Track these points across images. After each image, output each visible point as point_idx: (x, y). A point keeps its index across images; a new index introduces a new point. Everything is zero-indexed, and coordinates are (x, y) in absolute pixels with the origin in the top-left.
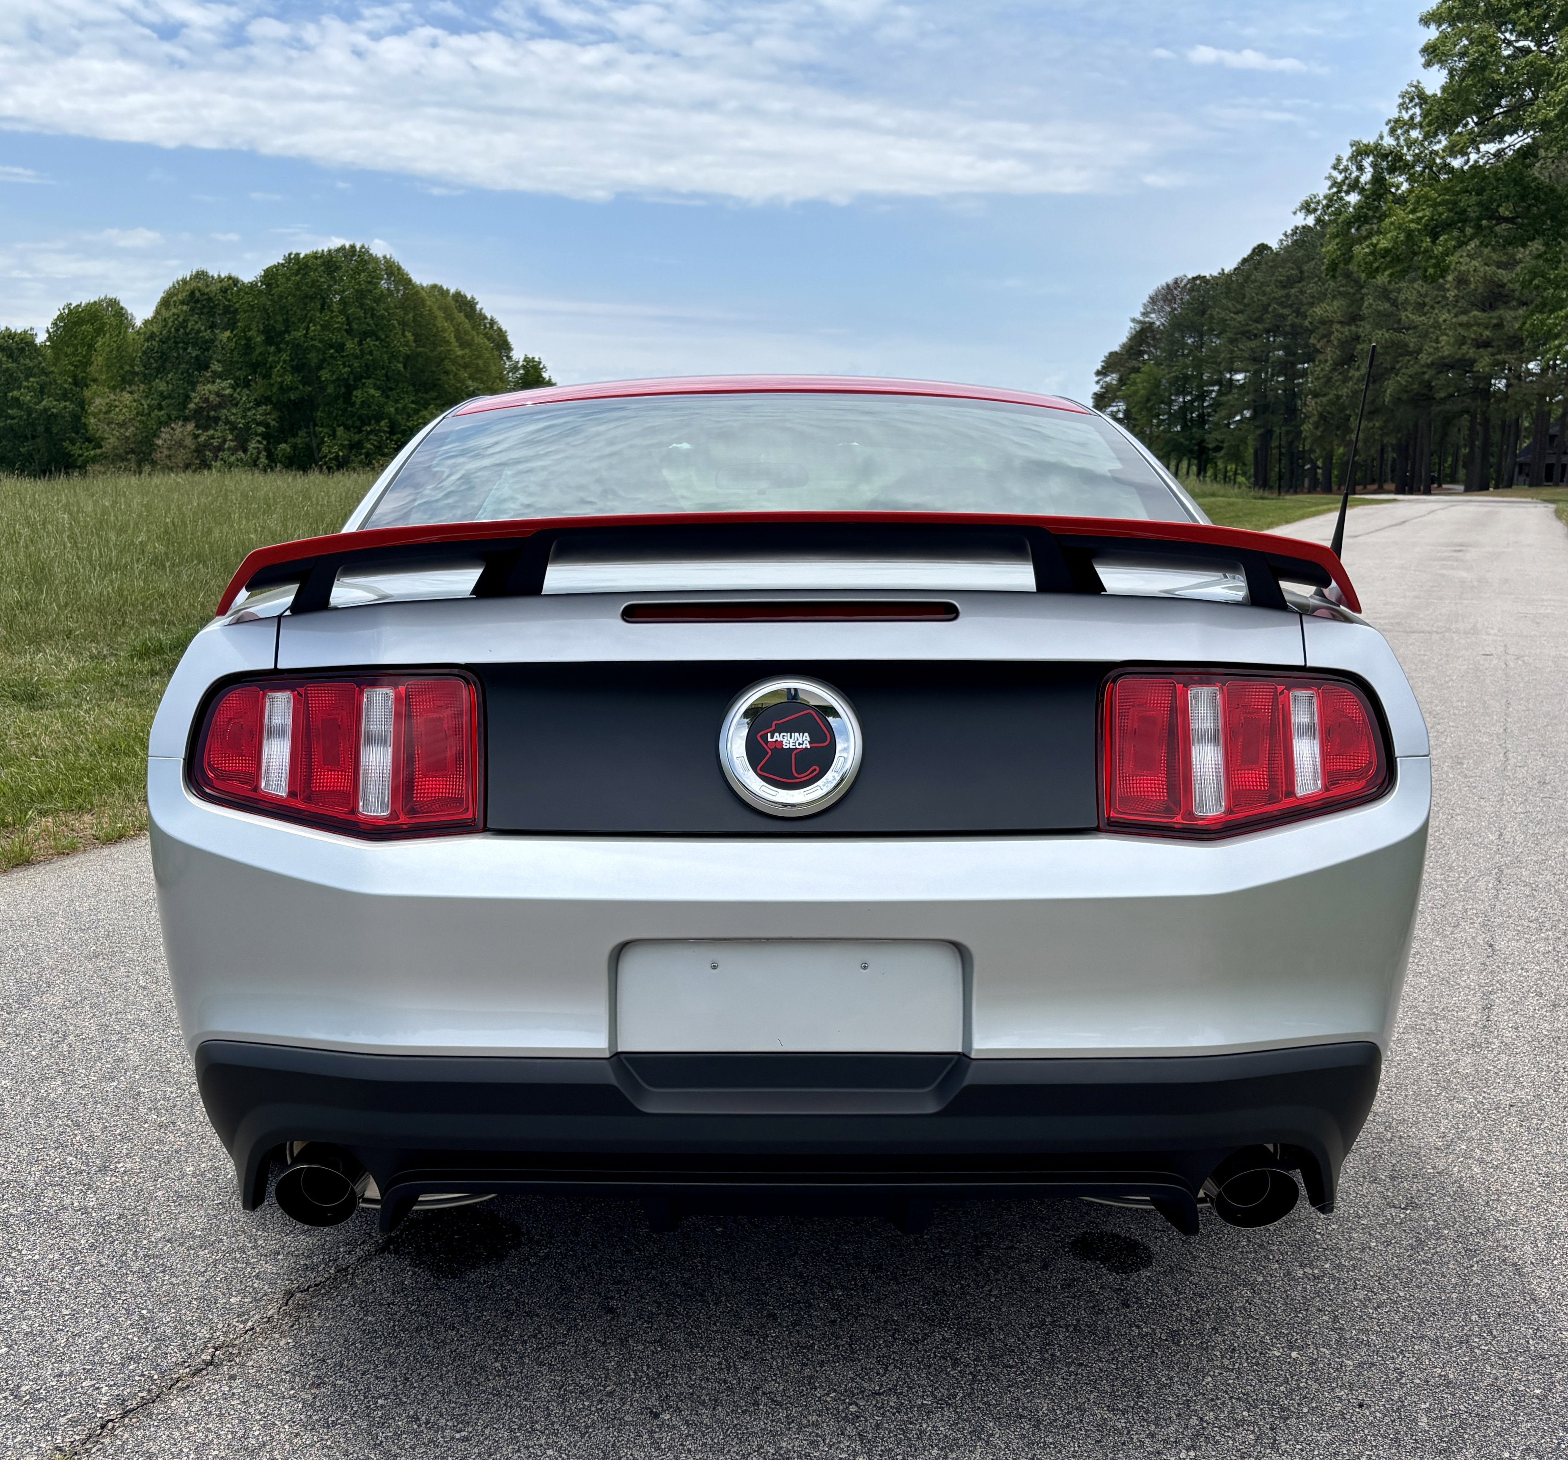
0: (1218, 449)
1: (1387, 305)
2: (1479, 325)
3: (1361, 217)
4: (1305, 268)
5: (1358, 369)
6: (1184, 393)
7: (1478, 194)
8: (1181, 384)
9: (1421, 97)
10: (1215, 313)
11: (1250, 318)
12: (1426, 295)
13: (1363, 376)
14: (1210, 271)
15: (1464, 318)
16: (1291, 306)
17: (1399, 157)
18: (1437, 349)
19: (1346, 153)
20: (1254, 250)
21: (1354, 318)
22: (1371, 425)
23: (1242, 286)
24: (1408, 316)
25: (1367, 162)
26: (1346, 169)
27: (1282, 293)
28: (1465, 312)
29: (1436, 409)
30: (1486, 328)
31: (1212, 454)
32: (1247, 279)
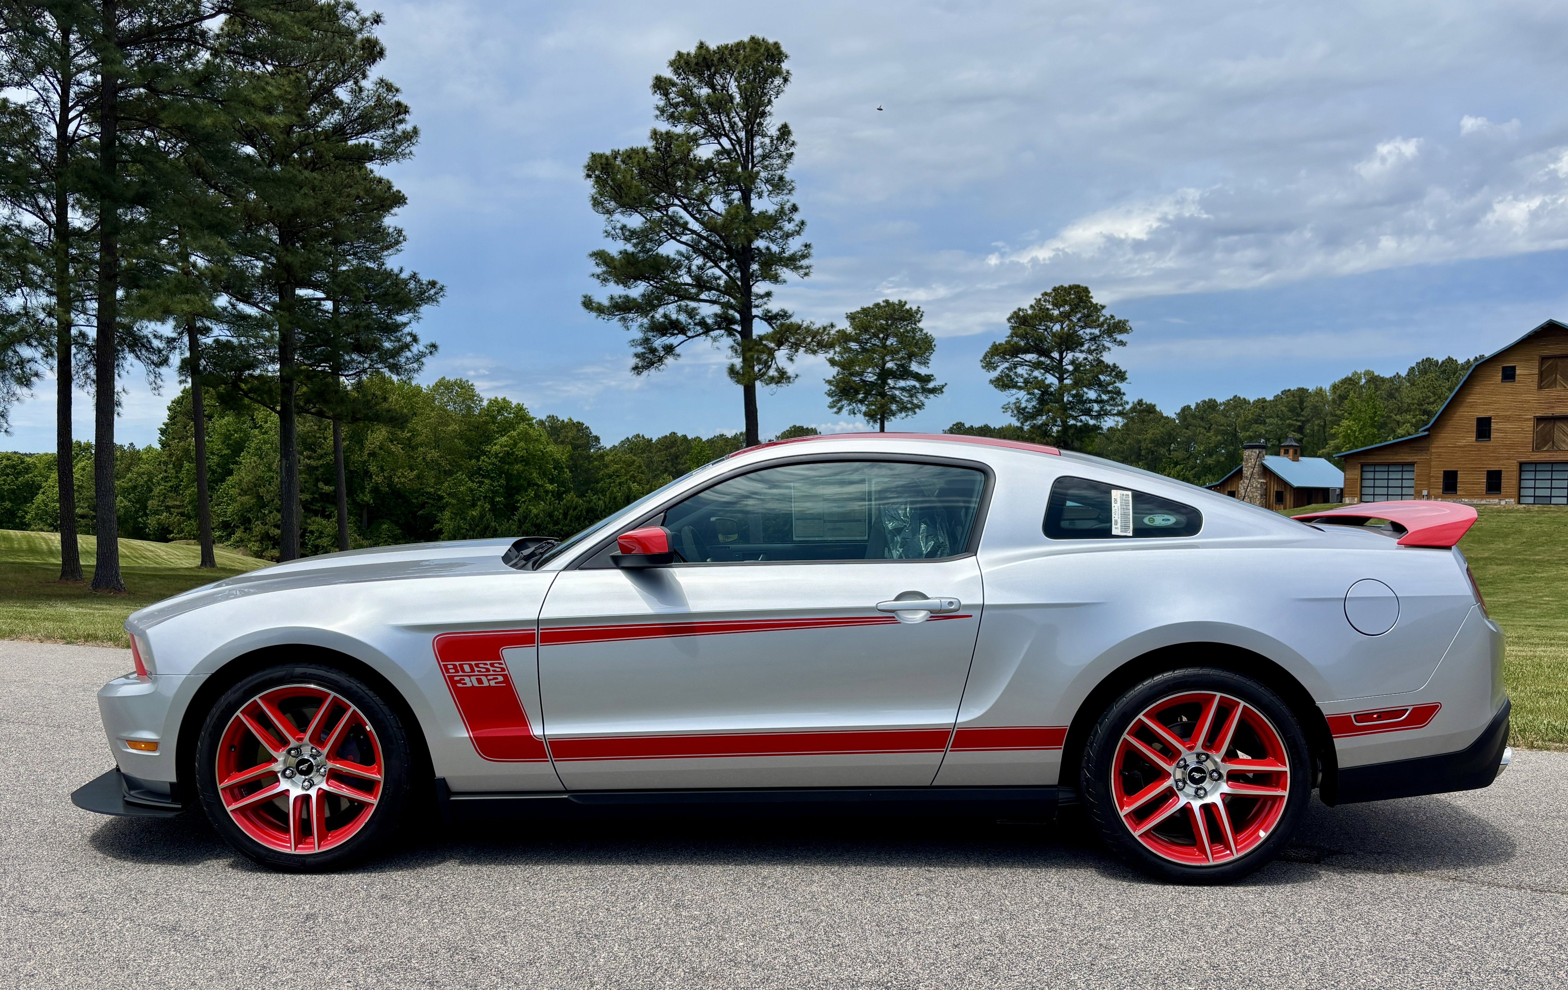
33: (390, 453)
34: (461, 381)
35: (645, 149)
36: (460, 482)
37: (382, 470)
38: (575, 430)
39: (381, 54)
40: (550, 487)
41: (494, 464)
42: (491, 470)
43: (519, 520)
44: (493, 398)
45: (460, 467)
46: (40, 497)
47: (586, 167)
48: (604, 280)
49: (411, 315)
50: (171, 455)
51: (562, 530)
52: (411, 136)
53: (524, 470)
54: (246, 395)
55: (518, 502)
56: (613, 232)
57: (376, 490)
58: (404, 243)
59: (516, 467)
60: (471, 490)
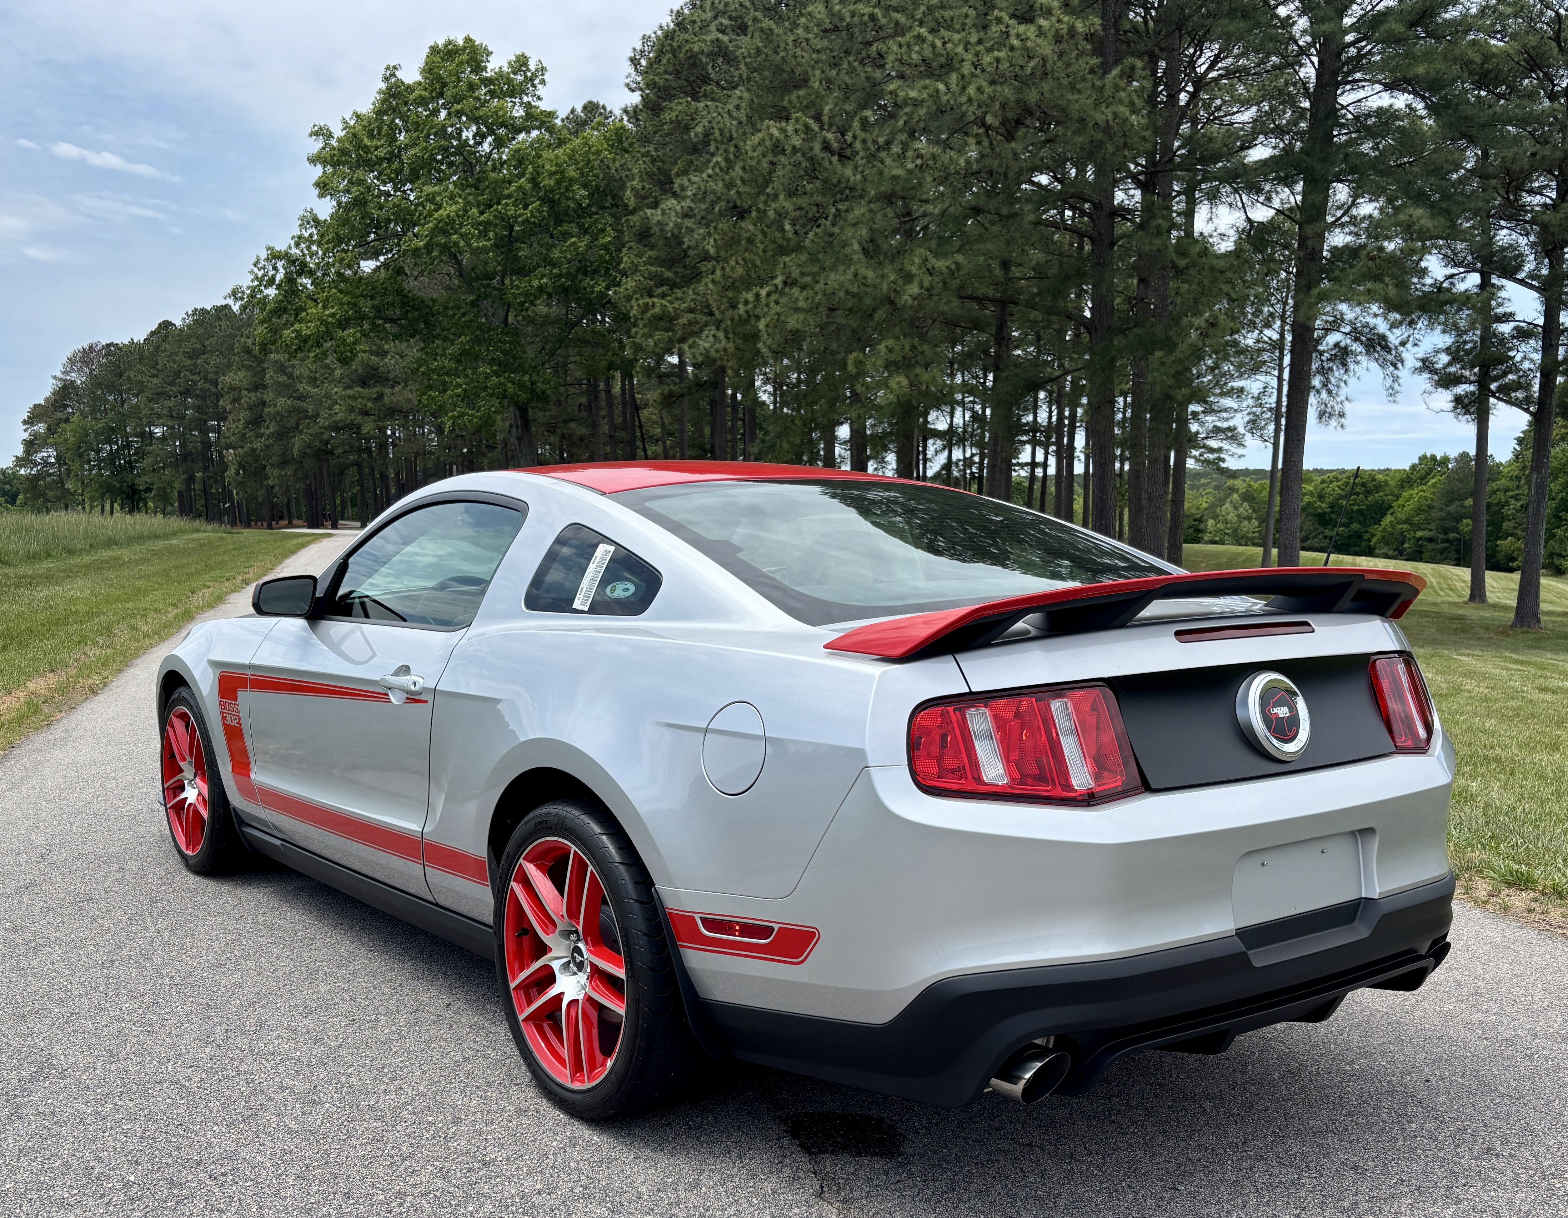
0: (148, 490)
1: (285, 378)
2: (363, 398)
3: (280, 309)
4: (207, 343)
5: (268, 428)
6: (110, 442)
7: (371, 299)
8: (108, 434)
9: (317, 222)
10: (132, 376)
11: (165, 382)
12: (316, 372)
13: (273, 434)
14: (123, 339)
15: (350, 392)
16: (199, 373)
17: (304, 264)
18: (331, 415)
19: (264, 255)
20: (160, 324)
21: (258, 386)
22: (283, 473)
23: (152, 355)
24: (303, 387)
25: (280, 264)
26: (264, 268)
27: (188, 362)
28: (350, 387)
29: (333, 462)
30: (369, 400)
31: (144, 495)
32: (157, 348)
46: (1388, 519)
50: (1524, 468)
54: (1493, 394)
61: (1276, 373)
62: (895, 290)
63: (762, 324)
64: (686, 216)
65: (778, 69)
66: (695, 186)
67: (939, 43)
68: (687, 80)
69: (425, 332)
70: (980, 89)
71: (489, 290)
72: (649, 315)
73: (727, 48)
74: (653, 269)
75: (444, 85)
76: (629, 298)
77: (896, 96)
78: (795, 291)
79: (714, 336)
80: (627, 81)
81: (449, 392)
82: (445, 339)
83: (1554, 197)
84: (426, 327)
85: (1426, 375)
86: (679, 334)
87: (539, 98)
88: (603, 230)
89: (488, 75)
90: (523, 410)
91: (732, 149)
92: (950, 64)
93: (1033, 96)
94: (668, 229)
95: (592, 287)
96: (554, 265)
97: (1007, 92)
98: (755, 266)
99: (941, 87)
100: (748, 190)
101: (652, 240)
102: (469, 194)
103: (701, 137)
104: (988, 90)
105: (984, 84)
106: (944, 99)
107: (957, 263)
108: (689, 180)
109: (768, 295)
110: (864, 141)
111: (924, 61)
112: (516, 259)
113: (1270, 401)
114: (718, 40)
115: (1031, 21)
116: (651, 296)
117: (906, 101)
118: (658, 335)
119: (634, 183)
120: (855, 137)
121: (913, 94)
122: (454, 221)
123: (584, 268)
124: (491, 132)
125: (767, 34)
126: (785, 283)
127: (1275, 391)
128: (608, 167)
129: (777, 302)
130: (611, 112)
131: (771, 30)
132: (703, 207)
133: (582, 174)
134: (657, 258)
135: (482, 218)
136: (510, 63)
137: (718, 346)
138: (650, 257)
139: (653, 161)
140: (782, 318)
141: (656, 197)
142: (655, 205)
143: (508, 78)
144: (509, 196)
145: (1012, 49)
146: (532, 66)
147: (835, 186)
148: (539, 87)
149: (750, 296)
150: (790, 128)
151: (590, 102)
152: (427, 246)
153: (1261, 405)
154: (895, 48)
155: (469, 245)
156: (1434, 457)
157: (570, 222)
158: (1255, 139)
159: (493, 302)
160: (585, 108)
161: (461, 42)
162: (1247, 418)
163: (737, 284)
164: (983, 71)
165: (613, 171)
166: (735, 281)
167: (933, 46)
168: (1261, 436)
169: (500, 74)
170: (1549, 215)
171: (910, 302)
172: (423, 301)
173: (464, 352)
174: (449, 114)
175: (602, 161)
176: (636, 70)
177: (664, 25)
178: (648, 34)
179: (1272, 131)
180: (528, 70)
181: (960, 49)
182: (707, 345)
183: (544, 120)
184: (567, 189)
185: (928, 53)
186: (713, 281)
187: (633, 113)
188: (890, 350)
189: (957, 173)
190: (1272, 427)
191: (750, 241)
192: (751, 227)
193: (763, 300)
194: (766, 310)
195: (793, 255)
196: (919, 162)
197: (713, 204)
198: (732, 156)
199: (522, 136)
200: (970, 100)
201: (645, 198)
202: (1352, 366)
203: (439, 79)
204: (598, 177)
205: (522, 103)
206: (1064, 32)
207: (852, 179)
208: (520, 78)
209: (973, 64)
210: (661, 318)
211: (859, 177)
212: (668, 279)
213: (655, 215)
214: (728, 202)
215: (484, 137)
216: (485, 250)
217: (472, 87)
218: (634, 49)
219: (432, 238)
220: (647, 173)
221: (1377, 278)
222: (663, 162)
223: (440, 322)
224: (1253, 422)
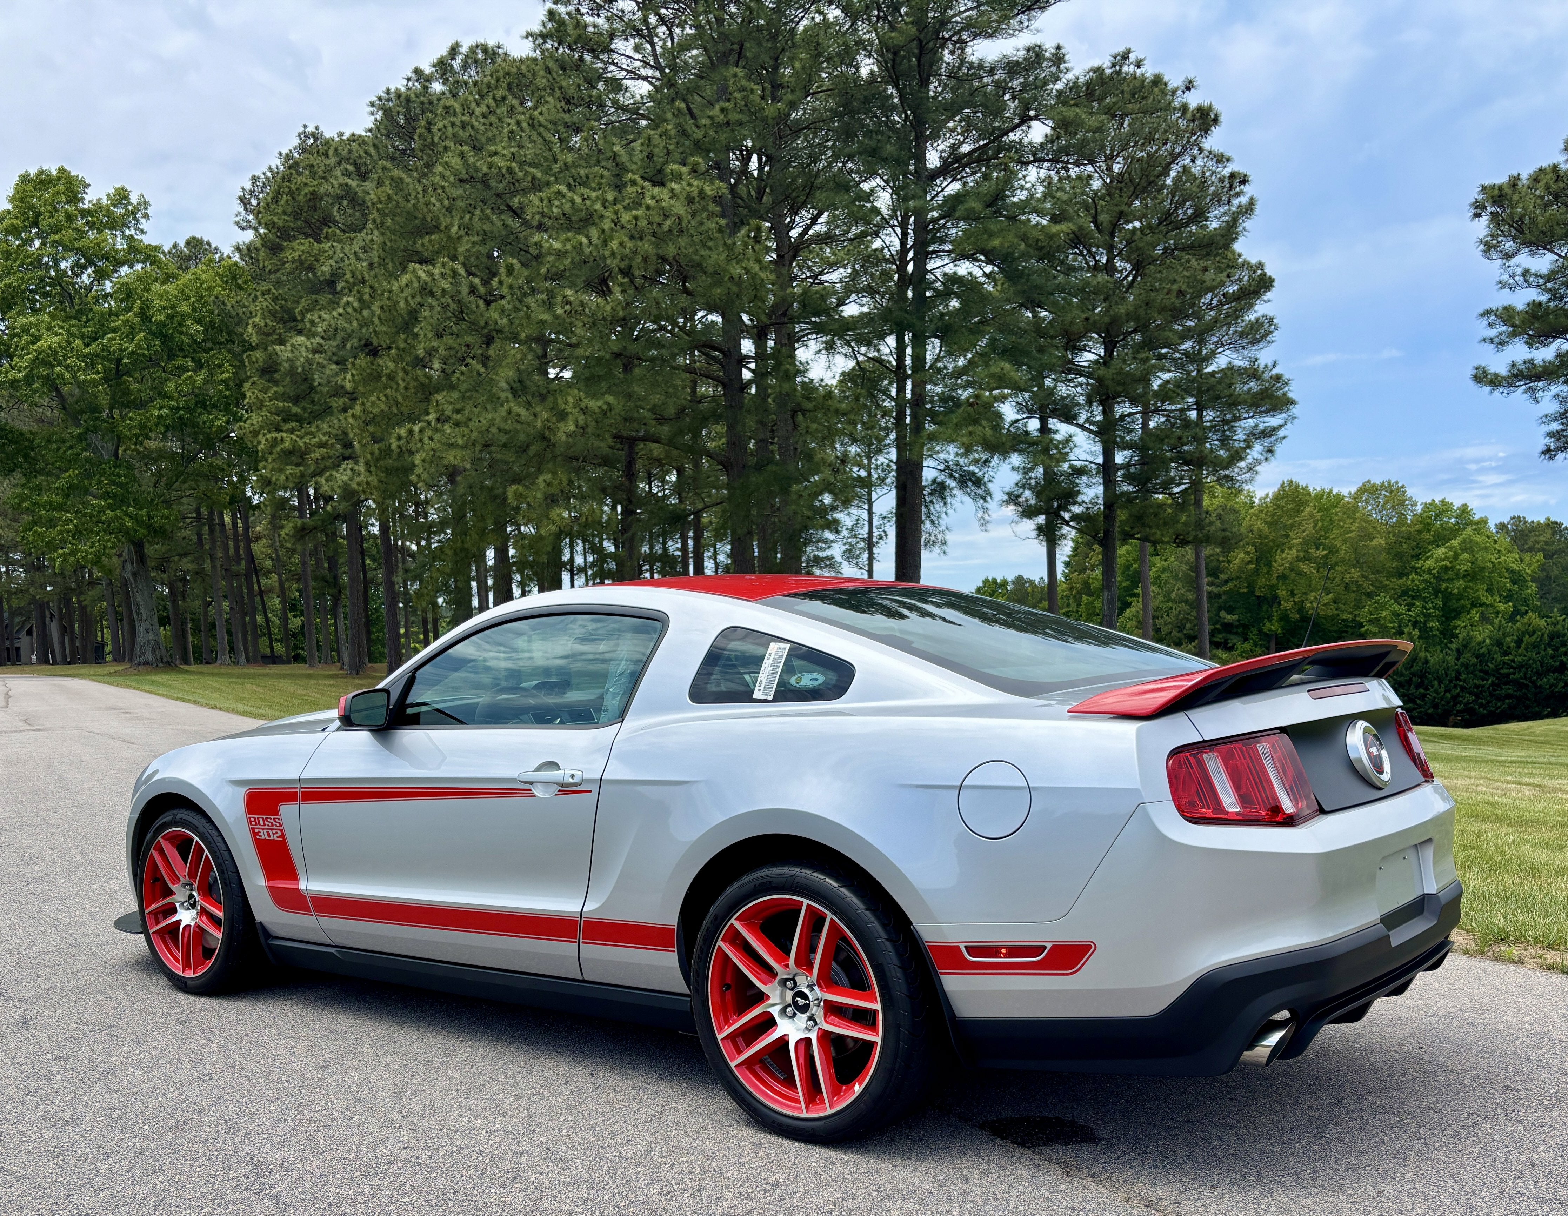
33: (1300, 574)
34: (1389, 482)
35: (1555, 167)
36: (1383, 606)
37: (1293, 594)
38: (1550, 531)
39: (1216, 121)
40: (1502, 607)
41: (1425, 581)
42: (1424, 589)
43: (1458, 650)
44: (1429, 501)
45: (1385, 588)
47: (1473, 204)
48: (1500, 344)
49: (1284, 415)
50: (1071, 589)
51: (1513, 661)
52: (1249, 209)
53: (1466, 587)
54: (1067, 523)
55: (1456, 627)
56: (1511, 281)
57: (1284, 618)
58: (1276, 333)
59: (1458, 584)
60: (1397, 615)
61: (866, 507)
62: (549, 428)
63: (417, 459)
64: (315, 351)
65: (410, 216)
66: (326, 323)
67: (578, 200)
68: (306, 222)
69: (26, 466)
70: (621, 244)
71: (98, 423)
72: (278, 449)
73: (356, 193)
74: (281, 404)
75: (38, 214)
76: (256, 434)
77: (541, 246)
78: (447, 428)
79: (352, 469)
80: (237, 219)
81: (58, 528)
82: (49, 474)
83: (1102, 354)
84: (26, 461)
85: (1012, 507)
86: (312, 468)
87: (143, 232)
88: (220, 366)
89: (86, 207)
90: (138, 546)
91: (367, 290)
92: (588, 220)
93: (671, 250)
94: (298, 363)
95: (212, 421)
96: (171, 398)
97: (647, 246)
98: (397, 403)
99: (584, 240)
100: (384, 329)
101: (276, 376)
102: (73, 326)
103: (328, 277)
104: (630, 244)
105: (626, 239)
106: (587, 251)
107: (609, 404)
108: (320, 317)
109: (421, 431)
110: (511, 287)
111: (564, 215)
112: (127, 392)
113: (862, 532)
114: (347, 185)
115: (662, 184)
116: (278, 430)
117: (551, 251)
118: (289, 470)
119: (257, 320)
120: (501, 283)
121: (557, 245)
122: (57, 353)
123: (202, 403)
124: (90, 262)
125: (398, 183)
126: (438, 420)
127: (866, 523)
128: (224, 303)
129: (431, 439)
130: (216, 249)
131: (401, 179)
132: (335, 344)
133: (194, 310)
134: (284, 394)
135: (87, 350)
136: (108, 196)
137: (357, 479)
138: (275, 392)
139: (275, 299)
140: (438, 454)
141: (280, 334)
142: (282, 342)
143: (108, 211)
144: (114, 331)
145: (648, 208)
146: (134, 199)
147: (483, 328)
148: (143, 220)
149: (403, 432)
150: (436, 272)
151: (194, 238)
152: (26, 377)
153: (855, 536)
154: (536, 202)
155: (74, 377)
156: (994, 581)
157: (184, 357)
158: (849, 297)
159: (103, 436)
160: (188, 243)
161: (54, 173)
162: (844, 548)
163: (378, 419)
164: (623, 227)
165: (229, 307)
166: (375, 416)
167: (572, 202)
168: (857, 564)
169: (99, 206)
170: (1102, 372)
171: (564, 438)
172: (22, 434)
173: (71, 487)
174: (44, 244)
175: (217, 298)
176: (246, 209)
177: (274, 167)
178: (256, 174)
179: (863, 290)
180: (130, 203)
181: (598, 206)
182: (345, 478)
183: (149, 254)
184: (180, 324)
185: (567, 207)
186: (353, 416)
187: (246, 251)
188: (549, 484)
189: (604, 319)
190: (865, 555)
191: (391, 377)
192: (391, 365)
193: (417, 436)
194: (419, 445)
195: (445, 393)
196: (567, 307)
197: (344, 342)
198: (366, 297)
199: (124, 270)
200: (613, 254)
201: (268, 335)
202: (949, 500)
203: (32, 207)
204: (212, 313)
205: (123, 236)
206: (695, 194)
207: (499, 322)
208: (120, 211)
209: (613, 221)
210: (290, 453)
211: (505, 321)
212: (296, 415)
213: (283, 352)
214: (360, 340)
215: (84, 267)
216: (95, 383)
217: (70, 218)
218: (243, 189)
219: (32, 369)
220: (269, 312)
221: (975, 422)
222: (286, 301)
223: (43, 456)
224: (850, 551)
